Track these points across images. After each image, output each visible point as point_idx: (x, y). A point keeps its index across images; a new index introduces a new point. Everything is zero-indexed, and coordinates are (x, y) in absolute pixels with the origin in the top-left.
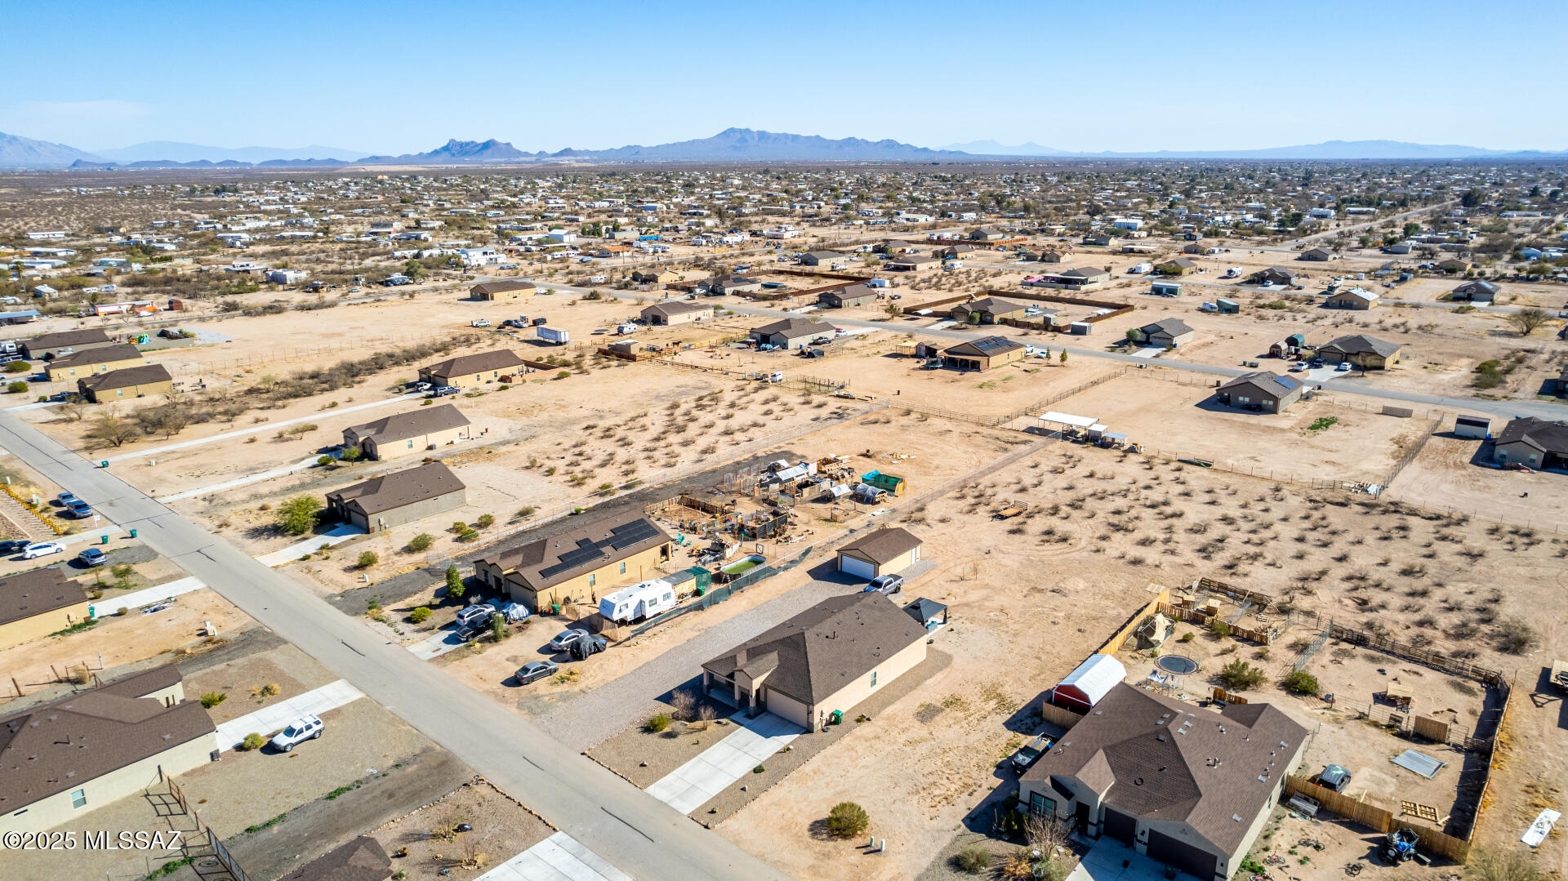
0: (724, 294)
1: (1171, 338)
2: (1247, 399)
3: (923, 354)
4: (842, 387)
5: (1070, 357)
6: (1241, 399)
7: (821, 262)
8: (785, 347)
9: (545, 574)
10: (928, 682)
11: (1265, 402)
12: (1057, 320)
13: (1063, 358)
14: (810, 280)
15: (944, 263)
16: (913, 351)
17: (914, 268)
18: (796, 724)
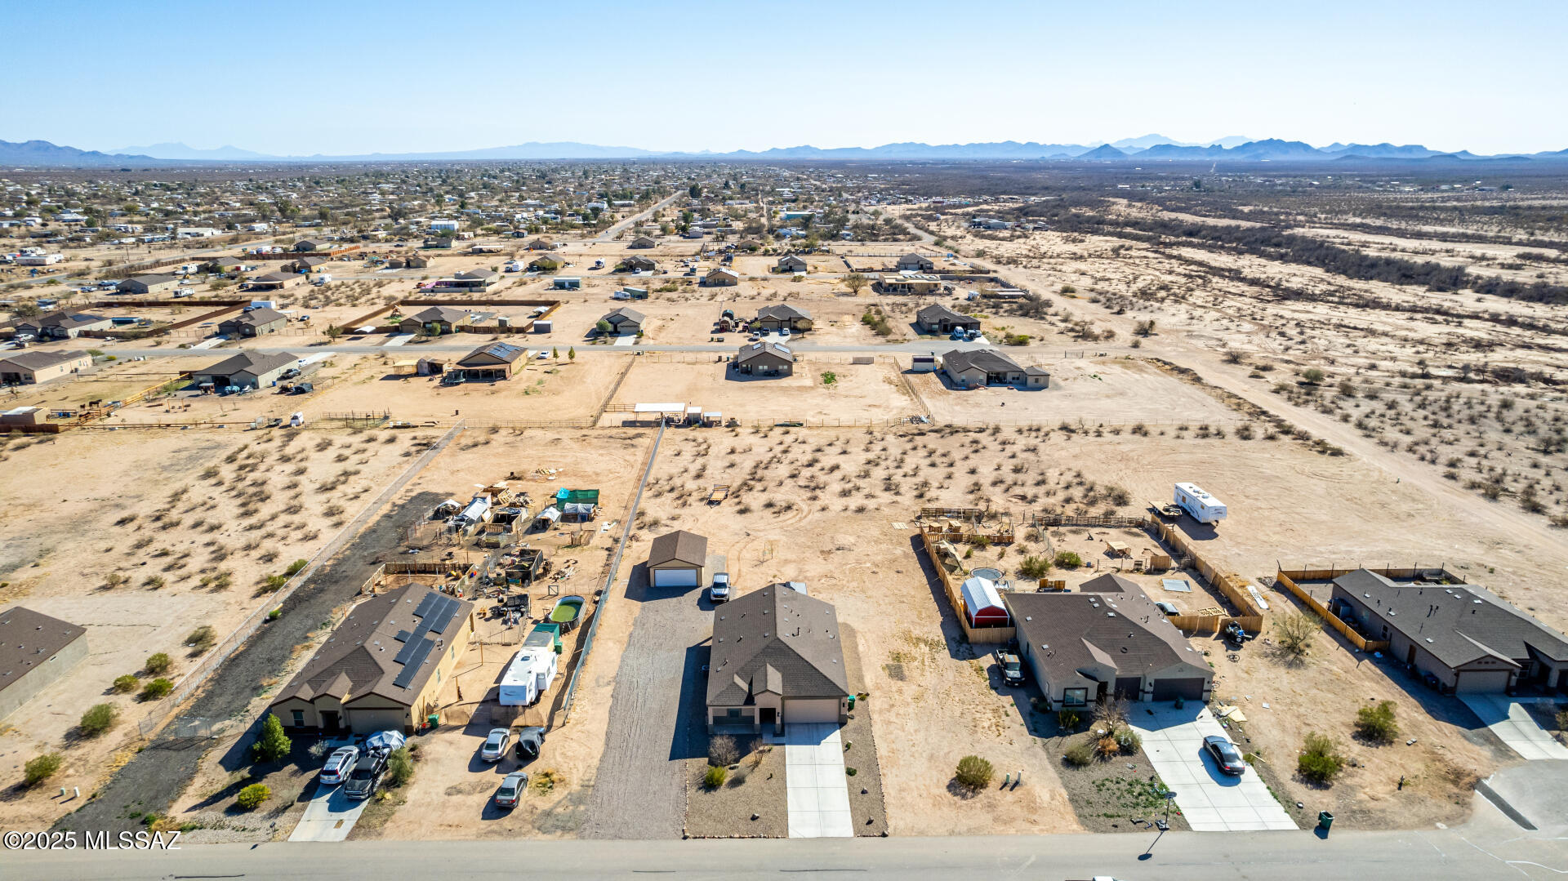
0: (67, 337)
1: (637, 325)
2: (766, 367)
3: (426, 371)
4: (386, 418)
5: (577, 354)
6: (761, 367)
7: (150, 288)
8: (255, 386)
9: (400, 683)
10: (861, 648)
11: (780, 367)
12: (513, 322)
13: (571, 355)
14: (167, 310)
15: (307, 278)
16: (413, 370)
17: (281, 286)
18: (824, 724)
